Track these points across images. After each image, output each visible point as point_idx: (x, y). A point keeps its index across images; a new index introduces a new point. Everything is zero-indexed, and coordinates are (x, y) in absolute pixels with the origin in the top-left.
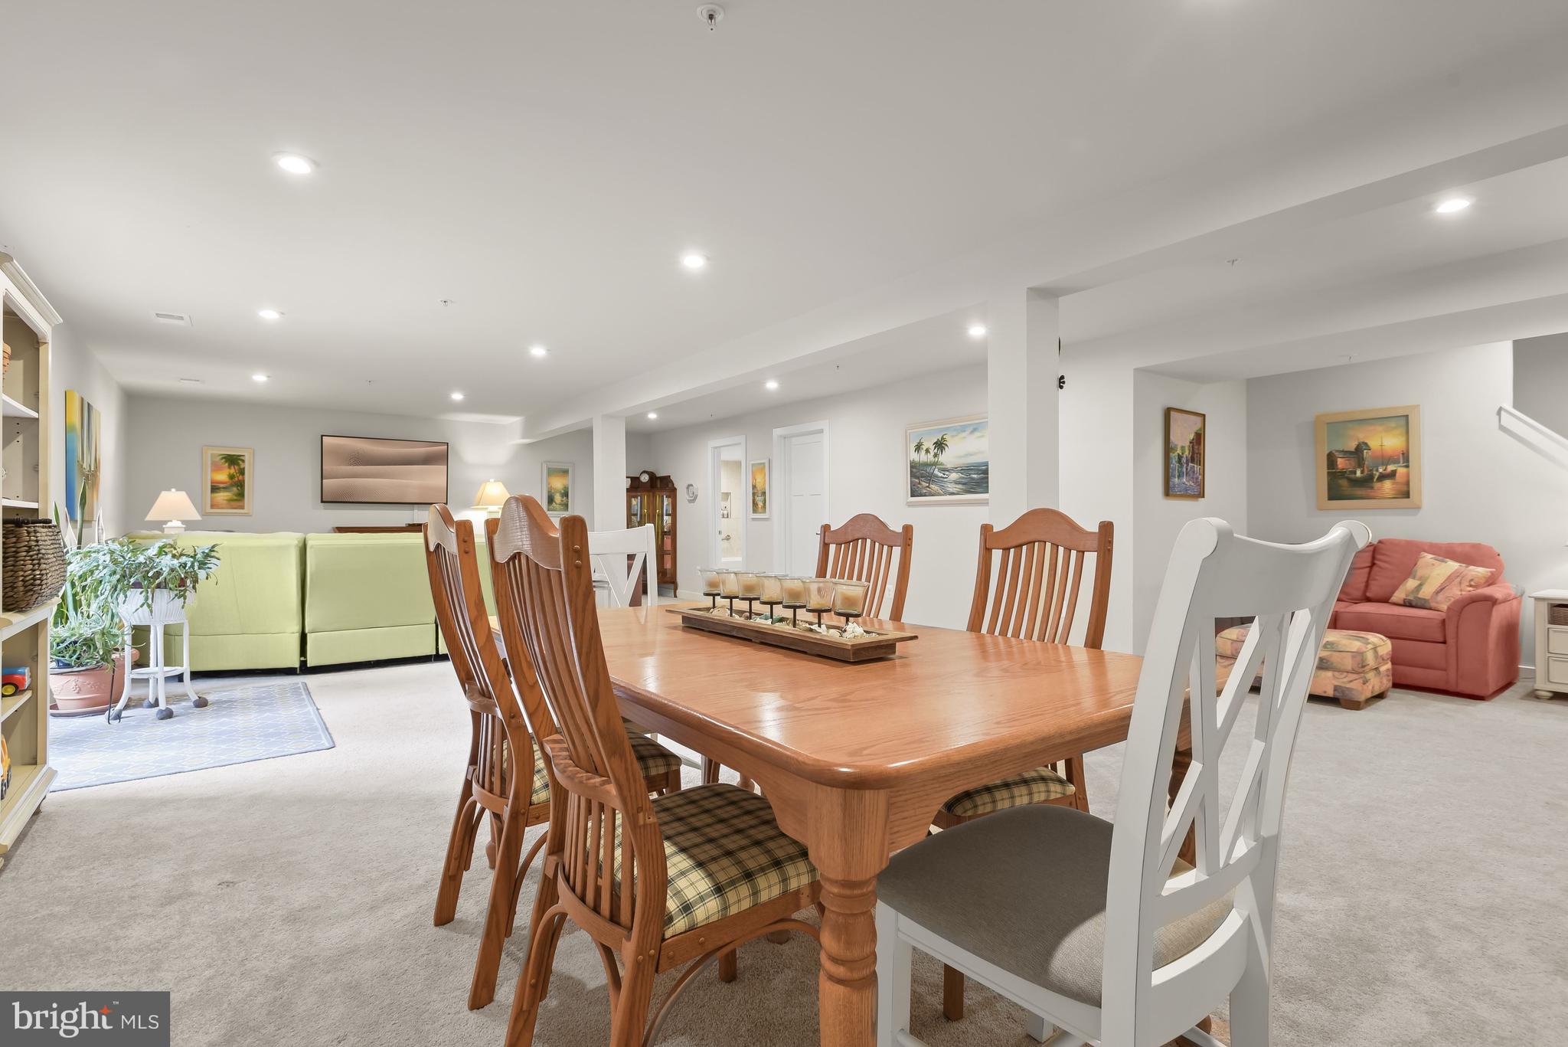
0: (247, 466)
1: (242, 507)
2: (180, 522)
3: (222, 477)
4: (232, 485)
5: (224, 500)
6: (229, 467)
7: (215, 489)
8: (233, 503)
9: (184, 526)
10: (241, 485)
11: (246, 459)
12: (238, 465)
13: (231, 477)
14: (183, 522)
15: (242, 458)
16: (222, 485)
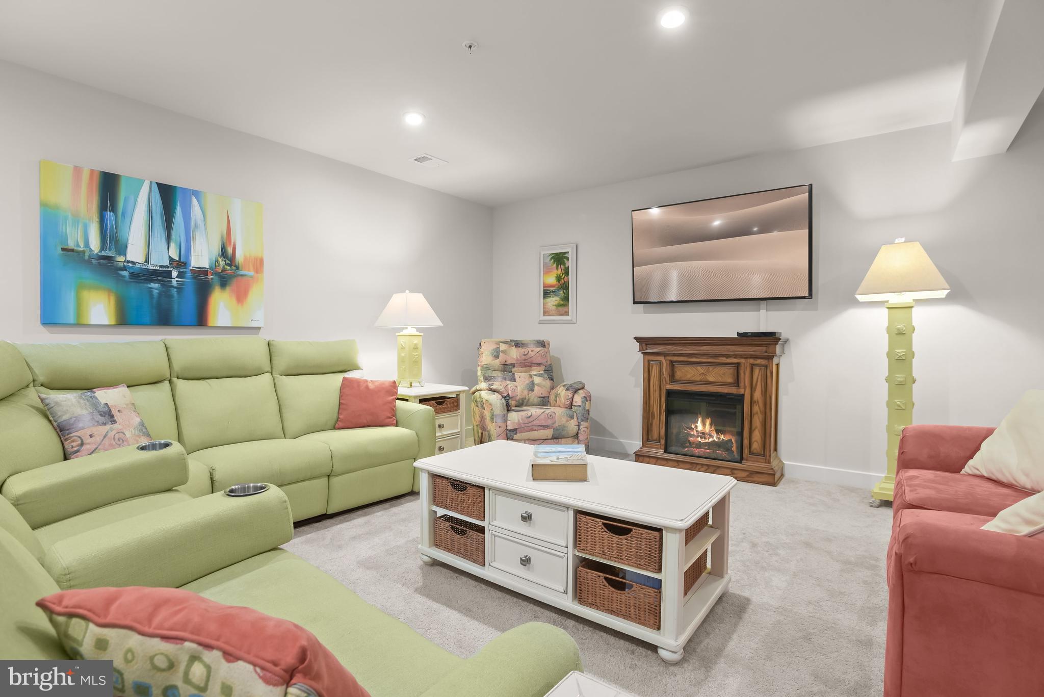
0: (571, 264)
1: (567, 313)
2: (415, 330)
3: (551, 280)
4: (559, 288)
5: (553, 305)
6: (557, 269)
7: (547, 294)
8: (560, 309)
9: (422, 334)
10: (565, 287)
11: (570, 256)
12: (564, 264)
13: (559, 278)
14: (418, 330)
15: (566, 255)
16: (551, 289)
